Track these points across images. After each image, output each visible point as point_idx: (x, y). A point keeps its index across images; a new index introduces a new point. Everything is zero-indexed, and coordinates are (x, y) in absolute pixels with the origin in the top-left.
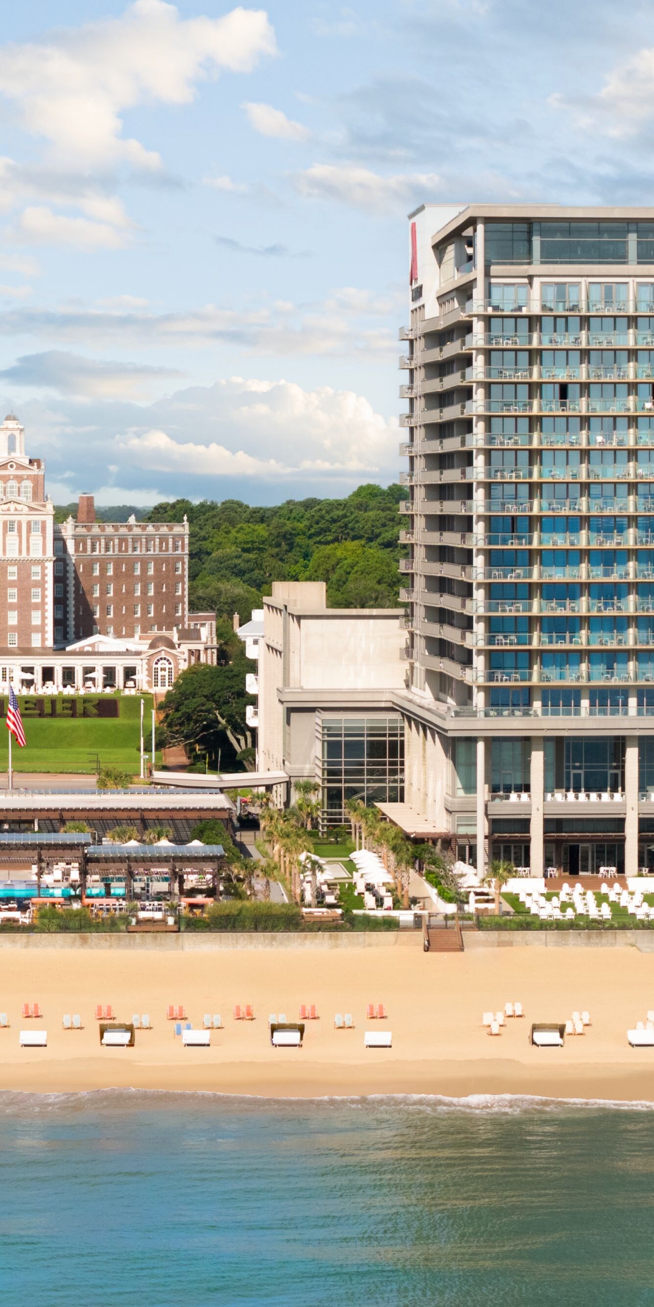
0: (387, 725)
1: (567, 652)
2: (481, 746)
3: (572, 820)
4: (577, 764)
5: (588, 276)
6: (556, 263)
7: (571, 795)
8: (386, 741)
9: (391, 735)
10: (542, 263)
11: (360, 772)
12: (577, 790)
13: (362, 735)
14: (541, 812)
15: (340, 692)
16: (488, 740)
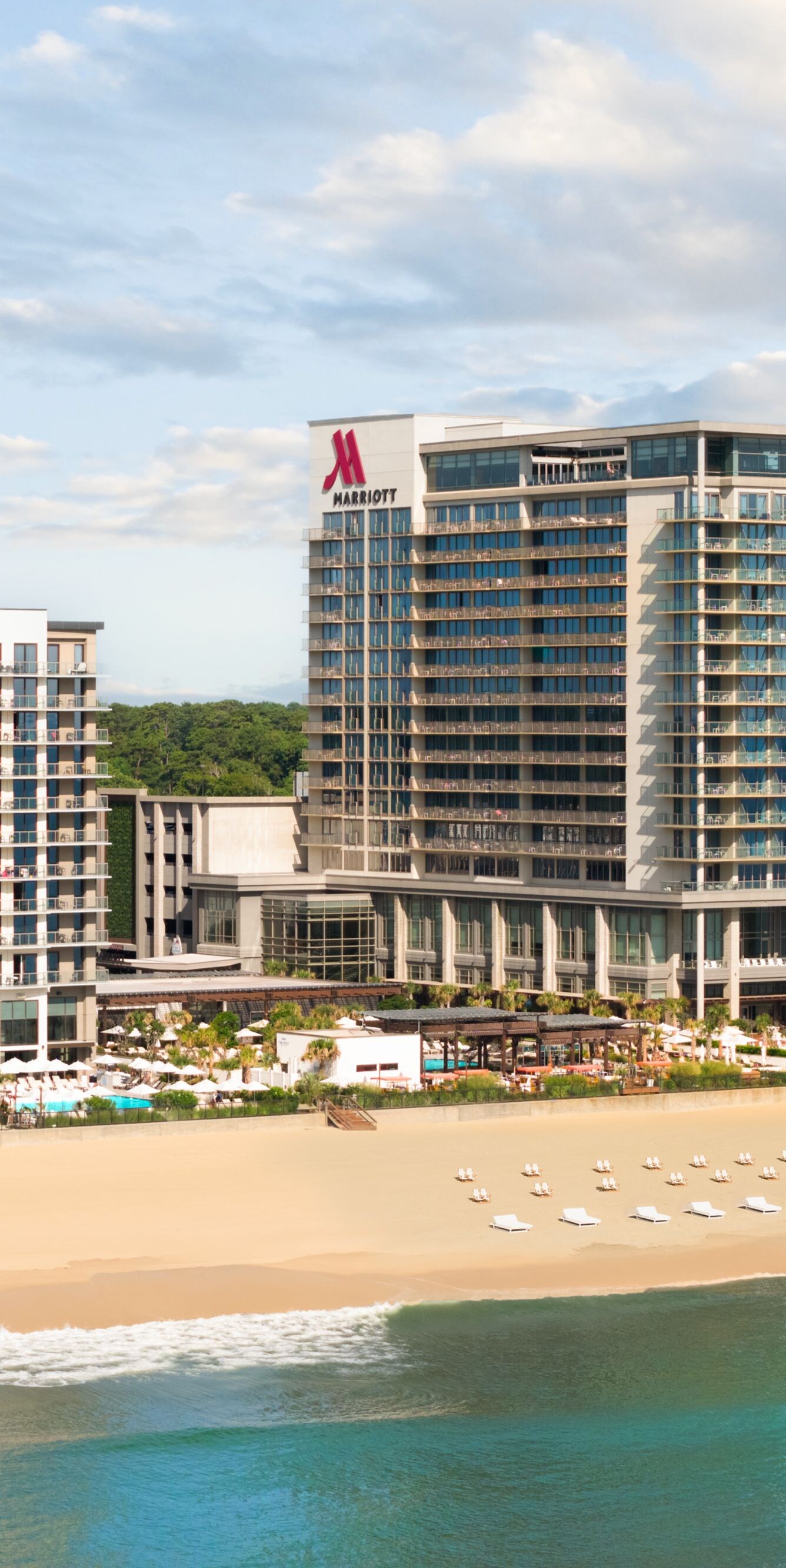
0: (360, 906)
1: (756, 830)
2: (701, 918)
3: (759, 983)
4: (766, 932)
5: (773, 488)
6: (750, 475)
7: (762, 961)
8: (357, 921)
9: (363, 915)
10: (740, 474)
11: (338, 952)
12: (765, 957)
13: (338, 916)
14: (738, 977)
15: (253, 877)
16: (707, 912)
